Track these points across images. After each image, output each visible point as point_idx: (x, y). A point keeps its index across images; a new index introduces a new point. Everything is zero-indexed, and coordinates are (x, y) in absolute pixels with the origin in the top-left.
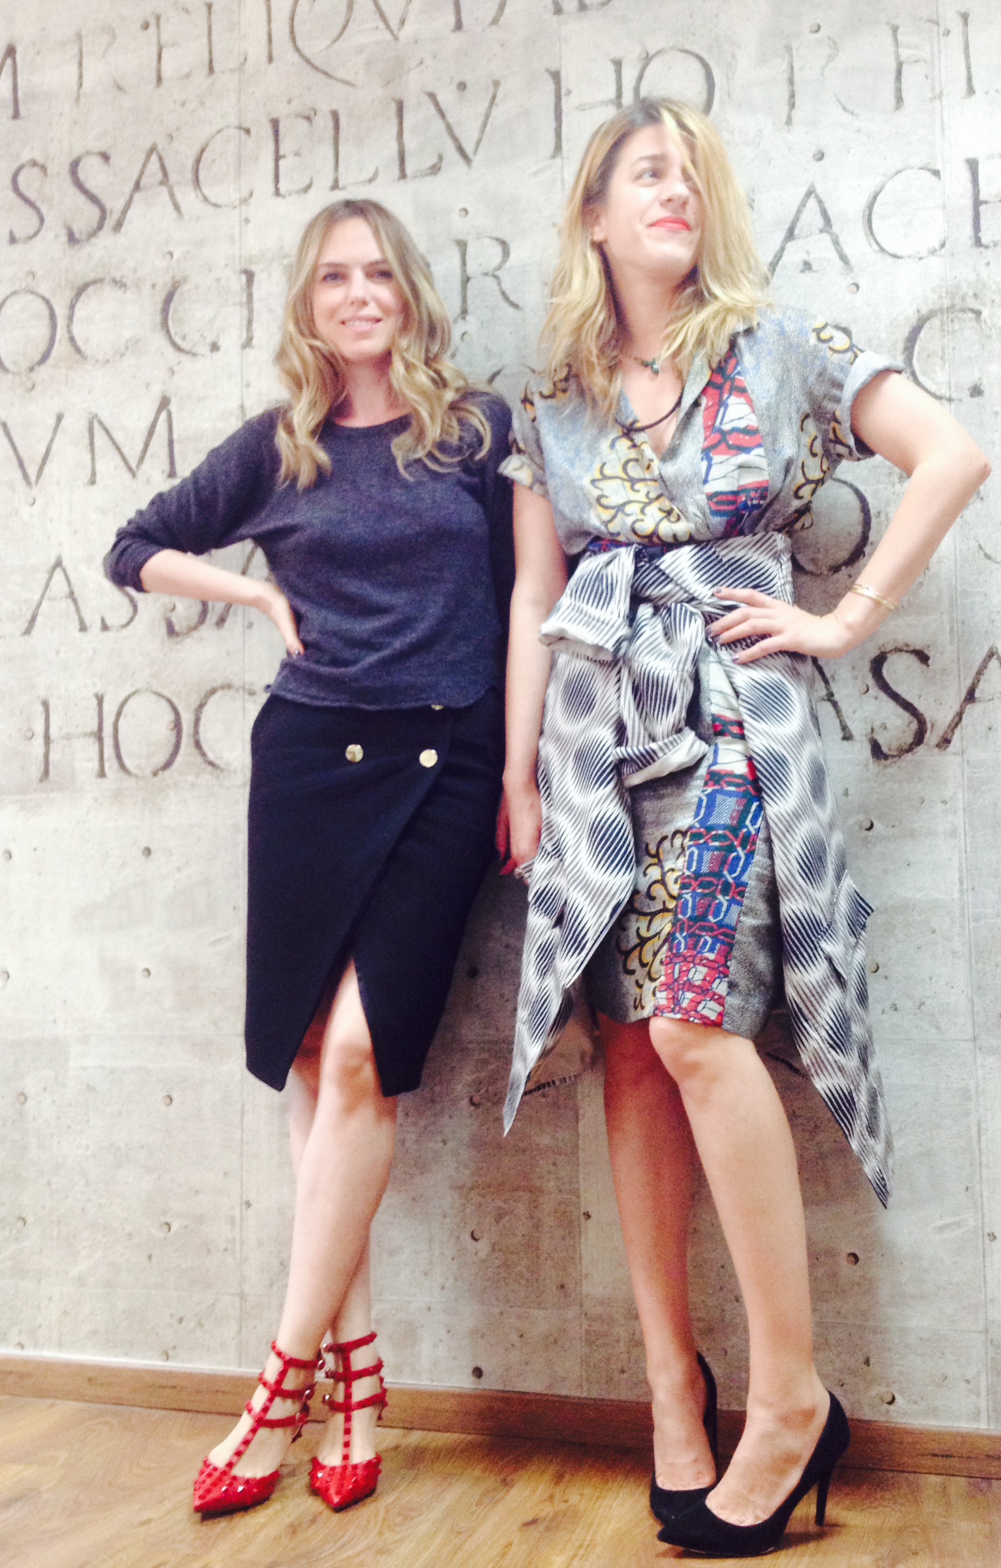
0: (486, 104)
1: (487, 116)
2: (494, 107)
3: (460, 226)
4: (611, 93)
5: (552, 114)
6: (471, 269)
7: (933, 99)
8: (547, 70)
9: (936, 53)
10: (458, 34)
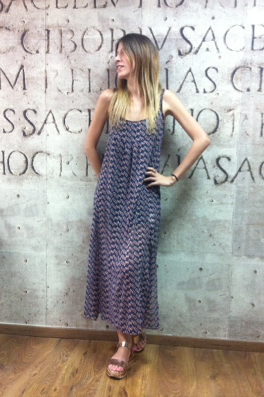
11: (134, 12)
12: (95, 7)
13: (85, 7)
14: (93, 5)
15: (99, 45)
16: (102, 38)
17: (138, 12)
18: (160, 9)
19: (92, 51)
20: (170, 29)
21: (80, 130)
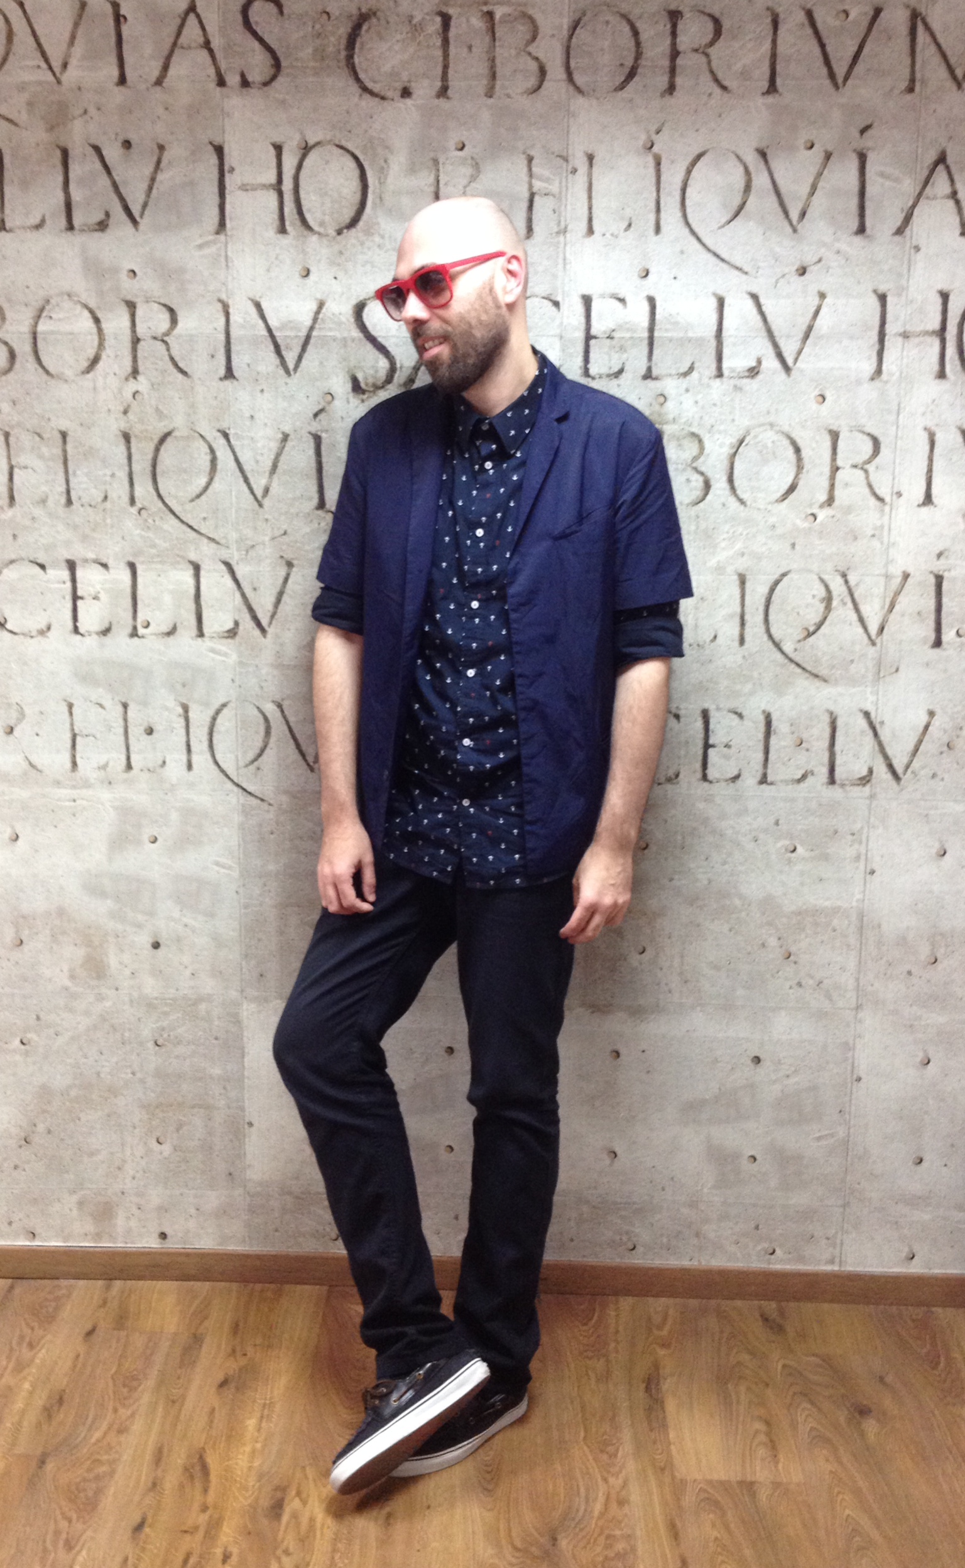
0: (151, 168)
1: (153, 180)
2: (159, 172)
3: (130, 288)
4: (272, 178)
5: (216, 190)
6: (141, 330)
7: (558, 233)
8: (211, 143)
9: (564, 189)
10: (121, 88)
11: (200, 247)
12: (70, 227)
13: (39, 226)
14: (63, 222)
15: (91, 352)
16: (100, 331)
17: (212, 250)
18: (285, 241)
19: (69, 373)
20: (321, 305)
21: (43, 626)
